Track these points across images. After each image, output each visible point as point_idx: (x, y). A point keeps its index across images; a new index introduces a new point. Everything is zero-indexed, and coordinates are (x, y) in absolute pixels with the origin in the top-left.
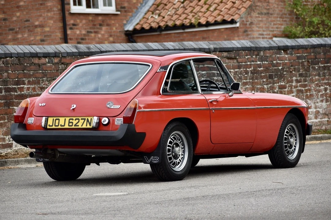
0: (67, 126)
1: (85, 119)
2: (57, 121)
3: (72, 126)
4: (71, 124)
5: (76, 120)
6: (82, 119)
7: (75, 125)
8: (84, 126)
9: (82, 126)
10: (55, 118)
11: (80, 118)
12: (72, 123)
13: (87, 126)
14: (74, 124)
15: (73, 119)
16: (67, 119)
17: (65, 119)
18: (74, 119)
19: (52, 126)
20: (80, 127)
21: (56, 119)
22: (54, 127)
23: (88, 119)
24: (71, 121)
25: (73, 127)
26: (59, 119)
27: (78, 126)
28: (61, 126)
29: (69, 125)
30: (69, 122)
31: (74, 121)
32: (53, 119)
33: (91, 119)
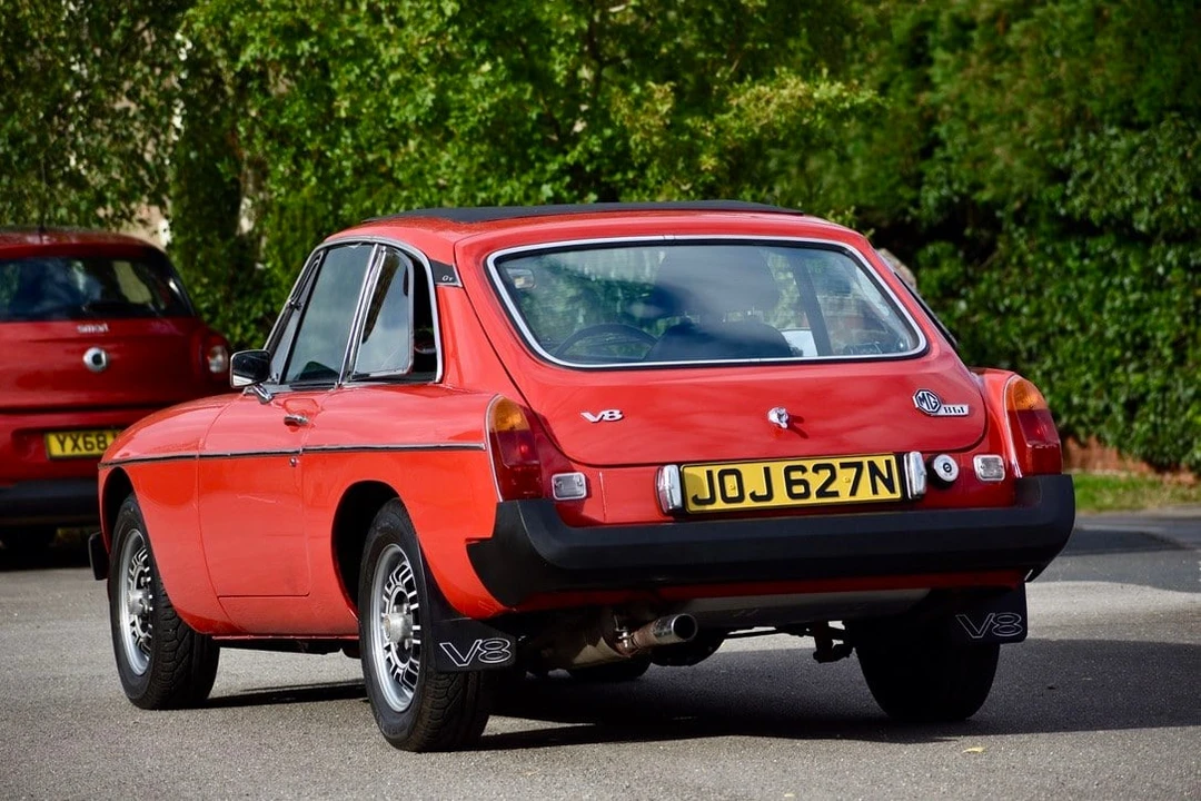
0: (781, 498)
1: (859, 466)
2: (731, 481)
3: (807, 494)
4: (799, 489)
5: (816, 469)
6: (843, 466)
7: (821, 493)
8: (865, 495)
9: (853, 492)
10: (716, 470)
11: (836, 462)
12: (805, 483)
13: (875, 491)
14: (814, 489)
15: (803, 469)
16: (778, 469)
17: (767, 470)
18: (810, 469)
19: (712, 500)
20: (845, 497)
21: (722, 474)
22: (720, 505)
23: (872, 465)
24: (795, 475)
25: (813, 500)
26: (738, 474)
27: (835, 494)
28: (754, 497)
29: (792, 495)
30: (790, 483)
31: (809, 476)
32: (710, 474)
33: (888, 463)
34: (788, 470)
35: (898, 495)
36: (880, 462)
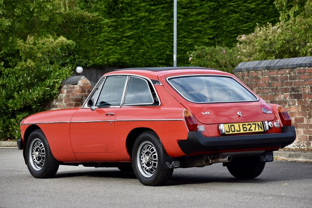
0: (242, 131)
1: (255, 124)
2: (233, 127)
3: (246, 130)
5: (248, 125)
6: (253, 124)
7: (249, 130)
8: (257, 130)
9: (255, 130)
10: (230, 125)
11: (251, 123)
12: (246, 128)
13: (259, 130)
15: (245, 125)
16: (241, 125)
18: (247, 125)
19: (229, 132)
20: (253, 131)
21: (231, 126)
22: (231, 133)
23: (258, 124)
25: (248, 131)
27: (252, 130)
28: (237, 131)
29: (244, 131)
30: (243, 128)
31: (247, 126)
32: (229, 126)
33: (261, 123)
34: (243, 125)
35: (263, 130)
36: (259, 123)
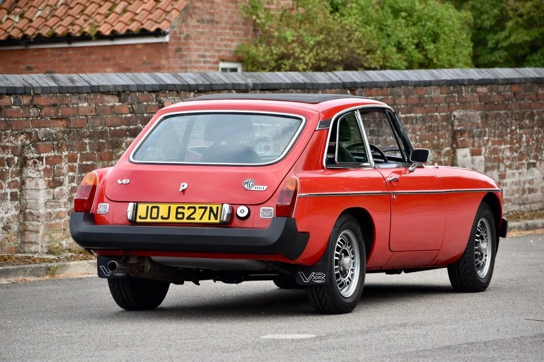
0: (172, 219)
1: (206, 208)
2: (155, 210)
3: (183, 218)
4: (180, 216)
5: (189, 208)
6: (200, 208)
7: (189, 218)
8: (205, 220)
9: (201, 219)
10: (150, 206)
11: (197, 206)
12: (183, 213)
13: (209, 219)
14: (186, 216)
15: (184, 208)
17: (170, 207)
18: (186, 208)
19: (146, 218)
20: (197, 220)
21: (152, 207)
22: (148, 220)
23: (211, 208)
24: (180, 210)
25: (185, 220)
26: (158, 208)
27: (194, 219)
28: (162, 218)
29: (177, 218)
30: (177, 213)
31: (185, 211)
32: (148, 207)
33: (218, 208)
34: (178, 208)
35: (218, 221)
36: (215, 207)
